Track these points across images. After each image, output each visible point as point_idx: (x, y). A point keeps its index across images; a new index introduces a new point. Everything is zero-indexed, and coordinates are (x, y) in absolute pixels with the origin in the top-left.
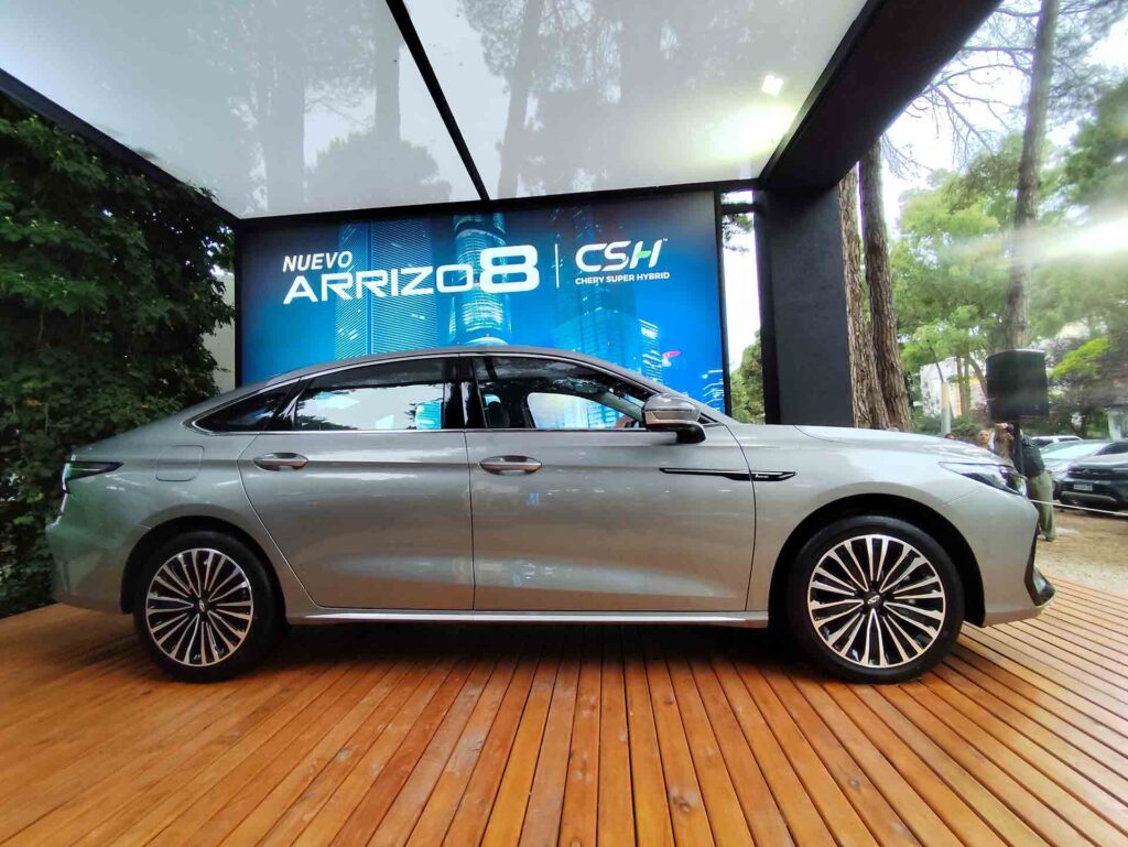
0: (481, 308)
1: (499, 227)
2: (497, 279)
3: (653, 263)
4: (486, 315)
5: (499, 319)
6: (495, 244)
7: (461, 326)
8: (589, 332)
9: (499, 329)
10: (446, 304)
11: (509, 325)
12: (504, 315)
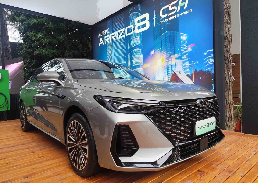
0: (135, 39)
1: (139, 9)
2: (139, 28)
3: (185, 7)
4: (136, 41)
5: (139, 42)
6: (138, 16)
7: (131, 46)
8: (164, 41)
9: (139, 45)
10: (127, 39)
11: (142, 43)
12: (141, 40)
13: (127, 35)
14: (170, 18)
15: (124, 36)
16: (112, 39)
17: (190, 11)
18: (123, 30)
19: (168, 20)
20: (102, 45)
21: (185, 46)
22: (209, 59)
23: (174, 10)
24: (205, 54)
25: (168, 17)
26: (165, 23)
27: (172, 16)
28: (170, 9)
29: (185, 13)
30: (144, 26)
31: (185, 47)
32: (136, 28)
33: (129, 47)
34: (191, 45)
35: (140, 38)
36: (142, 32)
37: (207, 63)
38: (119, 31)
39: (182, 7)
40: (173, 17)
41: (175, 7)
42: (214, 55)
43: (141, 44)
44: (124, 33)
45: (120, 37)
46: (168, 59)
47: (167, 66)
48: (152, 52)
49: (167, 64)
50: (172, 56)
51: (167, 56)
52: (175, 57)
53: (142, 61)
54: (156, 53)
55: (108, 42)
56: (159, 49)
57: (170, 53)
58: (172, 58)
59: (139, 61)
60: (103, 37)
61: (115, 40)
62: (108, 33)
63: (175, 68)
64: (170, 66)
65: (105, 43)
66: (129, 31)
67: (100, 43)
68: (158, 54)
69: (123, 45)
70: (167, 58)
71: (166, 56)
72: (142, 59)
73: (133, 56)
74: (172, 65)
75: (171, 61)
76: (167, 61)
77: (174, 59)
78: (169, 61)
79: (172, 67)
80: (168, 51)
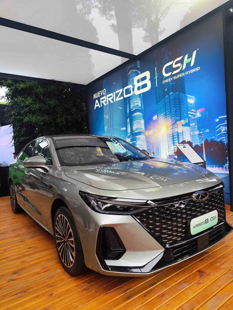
0: (135, 101)
1: (138, 67)
2: (139, 89)
3: (192, 64)
4: (136, 104)
5: (140, 105)
6: (137, 74)
7: (130, 110)
8: (168, 105)
9: (140, 109)
10: (126, 102)
11: (143, 107)
12: (141, 102)
13: (125, 96)
14: (175, 78)
15: (122, 98)
16: (109, 101)
17: (198, 69)
18: (121, 90)
19: (172, 79)
20: (97, 107)
21: (193, 110)
22: (221, 127)
23: (178, 68)
24: (217, 120)
25: (172, 76)
26: (168, 83)
27: (176, 74)
28: (174, 66)
29: (192, 71)
30: (145, 86)
31: (193, 112)
32: (136, 89)
33: (128, 111)
34: (199, 110)
35: (141, 100)
36: (143, 93)
37: (220, 131)
38: (117, 92)
39: (188, 64)
40: (178, 76)
41: (179, 65)
42: (227, 122)
43: (141, 107)
44: (122, 95)
45: (118, 99)
46: (174, 126)
47: (173, 134)
48: (155, 118)
49: (173, 131)
50: (178, 122)
51: (173, 122)
52: (181, 123)
53: (144, 127)
54: (159, 118)
55: (105, 104)
56: (163, 114)
57: (175, 119)
58: (178, 124)
59: (141, 128)
60: (99, 99)
61: (112, 102)
62: (104, 94)
63: (182, 136)
64: (176, 134)
65: (101, 106)
66: (128, 92)
67: (96, 106)
68: (162, 119)
69: (121, 108)
70: (172, 125)
71: (171, 121)
72: (143, 125)
73: (134, 122)
74: (178, 133)
75: (177, 128)
76: (172, 128)
77: (180, 126)
78: (175, 128)
79: (178, 135)
80: (173, 117)
